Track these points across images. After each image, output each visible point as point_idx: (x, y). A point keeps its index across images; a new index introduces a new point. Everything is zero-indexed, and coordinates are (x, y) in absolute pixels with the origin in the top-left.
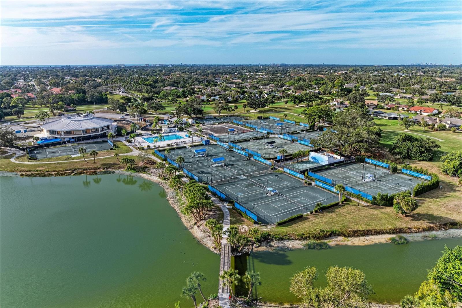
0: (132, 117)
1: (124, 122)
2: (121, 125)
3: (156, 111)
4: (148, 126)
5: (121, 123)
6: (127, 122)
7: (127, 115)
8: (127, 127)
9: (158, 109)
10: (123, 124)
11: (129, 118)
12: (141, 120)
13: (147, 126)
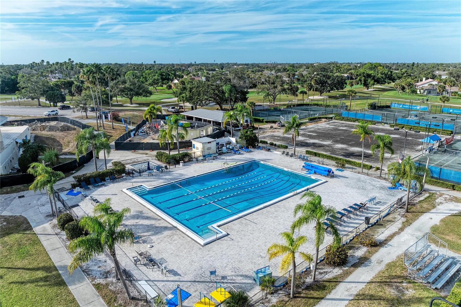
0: (78, 110)
1: (53, 123)
2: (45, 133)
3: (131, 99)
4: (132, 134)
5: (44, 128)
6: (62, 124)
7: (64, 108)
8: (66, 140)
9: (138, 94)
10: (51, 129)
11: (69, 114)
12: (106, 118)
13: (128, 135)
